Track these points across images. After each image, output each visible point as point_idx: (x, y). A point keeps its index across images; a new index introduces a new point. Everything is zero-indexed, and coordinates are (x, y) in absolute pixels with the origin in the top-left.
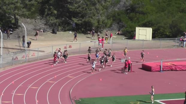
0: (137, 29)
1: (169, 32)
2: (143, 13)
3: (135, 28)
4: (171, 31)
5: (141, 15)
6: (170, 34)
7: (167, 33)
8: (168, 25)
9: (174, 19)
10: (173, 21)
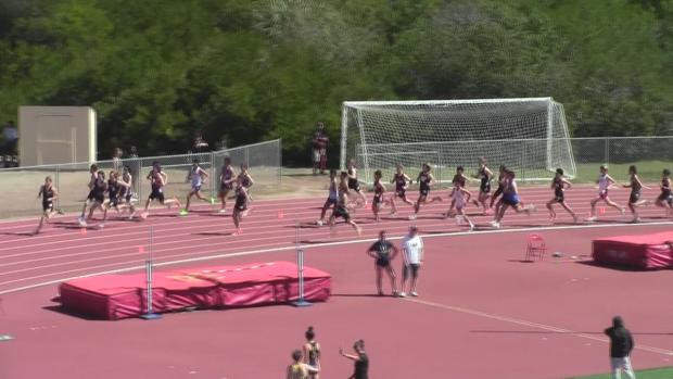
0: (27, 114)
1: (176, 127)
2: (48, 40)
3: (15, 113)
4: (185, 119)
5: (39, 50)
6: (179, 133)
7: (169, 132)
8: (171, 93)
9: (195, 62)
10: (189, 76)
